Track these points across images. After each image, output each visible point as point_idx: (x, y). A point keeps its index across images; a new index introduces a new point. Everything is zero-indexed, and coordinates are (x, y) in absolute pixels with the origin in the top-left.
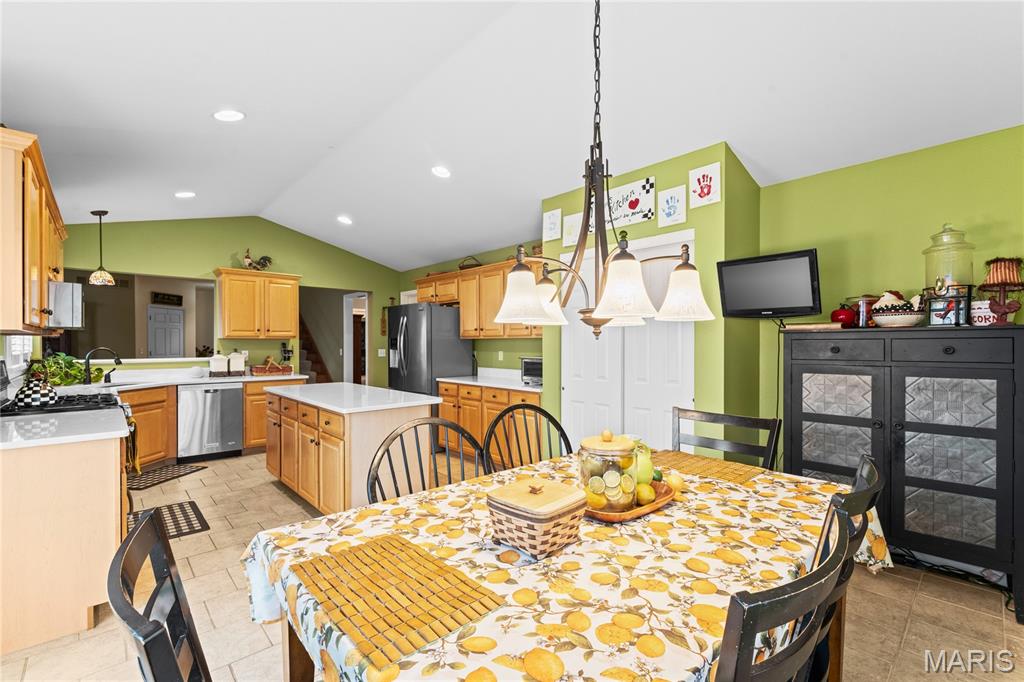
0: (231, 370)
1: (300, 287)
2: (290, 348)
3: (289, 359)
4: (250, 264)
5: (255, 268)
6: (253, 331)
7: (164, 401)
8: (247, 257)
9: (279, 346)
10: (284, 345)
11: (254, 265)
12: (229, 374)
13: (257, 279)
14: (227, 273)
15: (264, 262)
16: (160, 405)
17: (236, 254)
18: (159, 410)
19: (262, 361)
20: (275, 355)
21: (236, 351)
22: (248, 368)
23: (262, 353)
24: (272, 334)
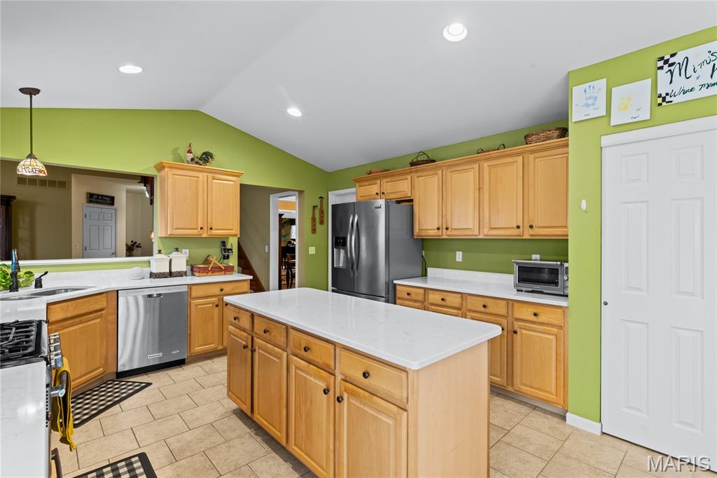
0: (173, 270)
1: (241, 185)
2: (229, 247)
3: (228, 257)
4: (192, 160)
5: (197, 163)
6: (196, 229)
7: (102, 310)
8: (189, 152)
9: (218, 244)
10: (224, 243)
11: (197, 160)
12: (171, 274)
13: (200, 175)
14: (171, 167)
15: (206, 157)
16: (99, 313)
17: (178, 148)
18: (99, 320)
19: (203, 260)
20: (215, 254)
21: (177, 250)
22: (189, 267)
23: (202, 252)
24: (214, 232)
